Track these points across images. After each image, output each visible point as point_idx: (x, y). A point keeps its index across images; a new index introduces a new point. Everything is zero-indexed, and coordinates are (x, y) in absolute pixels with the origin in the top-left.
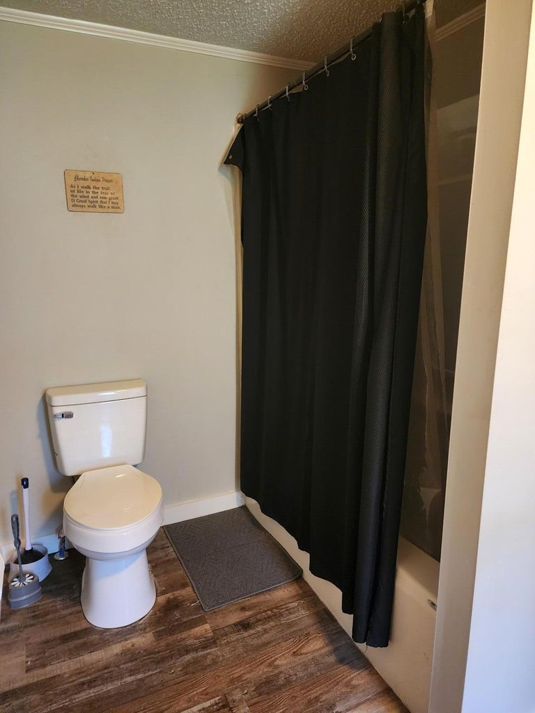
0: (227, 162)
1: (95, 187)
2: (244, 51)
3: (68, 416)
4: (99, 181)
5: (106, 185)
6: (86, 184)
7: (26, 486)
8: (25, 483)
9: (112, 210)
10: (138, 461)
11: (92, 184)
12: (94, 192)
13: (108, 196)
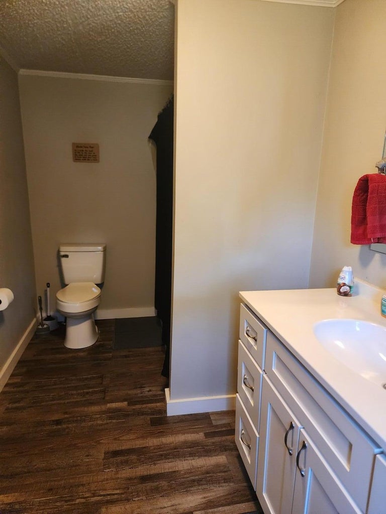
0: (150, 137)
1: (86, 151)
2: (160, 81)
3: (66, 256)
4: (87, 147)
5: (91, 149)
6: (81, 149)
7: (48, 287)
8: (48, 285)
9: (93, 161)
10: (99, 282)
11: (84, 149)
12: (85, 153)
13: (91, 155)
